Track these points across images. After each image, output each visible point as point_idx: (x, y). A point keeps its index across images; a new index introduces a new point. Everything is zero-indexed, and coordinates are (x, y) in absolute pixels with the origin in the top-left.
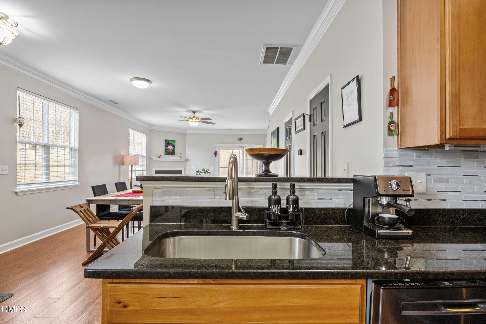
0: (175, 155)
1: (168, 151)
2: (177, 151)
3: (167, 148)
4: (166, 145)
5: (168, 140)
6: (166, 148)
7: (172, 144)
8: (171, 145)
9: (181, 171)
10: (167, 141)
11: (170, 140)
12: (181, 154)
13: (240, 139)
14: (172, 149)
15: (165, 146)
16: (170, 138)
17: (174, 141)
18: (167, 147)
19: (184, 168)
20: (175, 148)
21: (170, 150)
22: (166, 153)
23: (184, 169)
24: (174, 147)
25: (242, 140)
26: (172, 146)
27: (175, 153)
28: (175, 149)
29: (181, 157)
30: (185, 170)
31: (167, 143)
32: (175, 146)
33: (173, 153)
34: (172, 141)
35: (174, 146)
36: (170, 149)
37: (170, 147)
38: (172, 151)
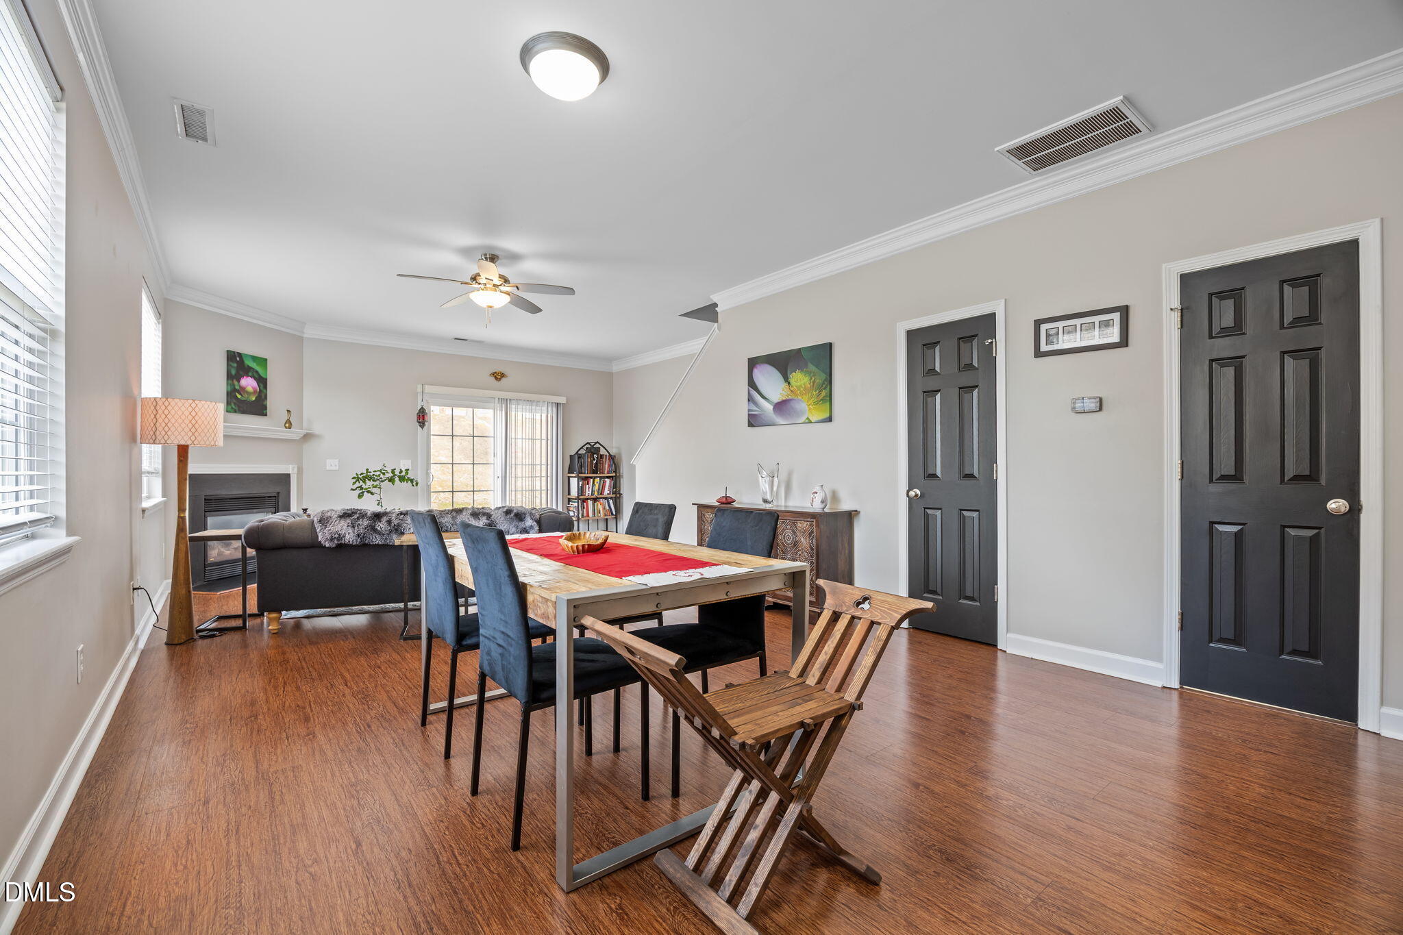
0: (266, 415)
1: (239, 396)
2: (275, 400)
3: (237, 387)
4: (233, 372)
5: (240, 355)
6: (234, 385)
7: (257, 372)
8: (250, 374)
9: (289, 475)
10: (238, 359)
11: (247, 355)
12: (288, 411)
13: (499, 376)
14: (255, 391)
15: (229, 376)
16: (247, 348)
17: (263, 362)
18: (236, 383)
19: (296, 466)
20: (265, 387)
21: (248, 393)
22: (235, 404)
23: (296, 470)
24: (262, 386)
25: (503, 379)
26: (255, 379)
27: (265, 408)
28: (265, 391)
29: (289, 424)
30: (300, 471)
31: (237, 365)
32: (266, 379)
33: (258, 407)
34: (254, 358)
35: (262, 381)
36: (250, 389)
37: (249, 383)
38: (254, 399)
